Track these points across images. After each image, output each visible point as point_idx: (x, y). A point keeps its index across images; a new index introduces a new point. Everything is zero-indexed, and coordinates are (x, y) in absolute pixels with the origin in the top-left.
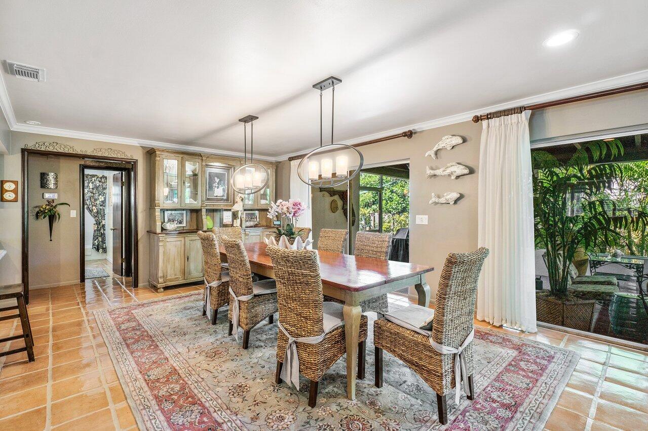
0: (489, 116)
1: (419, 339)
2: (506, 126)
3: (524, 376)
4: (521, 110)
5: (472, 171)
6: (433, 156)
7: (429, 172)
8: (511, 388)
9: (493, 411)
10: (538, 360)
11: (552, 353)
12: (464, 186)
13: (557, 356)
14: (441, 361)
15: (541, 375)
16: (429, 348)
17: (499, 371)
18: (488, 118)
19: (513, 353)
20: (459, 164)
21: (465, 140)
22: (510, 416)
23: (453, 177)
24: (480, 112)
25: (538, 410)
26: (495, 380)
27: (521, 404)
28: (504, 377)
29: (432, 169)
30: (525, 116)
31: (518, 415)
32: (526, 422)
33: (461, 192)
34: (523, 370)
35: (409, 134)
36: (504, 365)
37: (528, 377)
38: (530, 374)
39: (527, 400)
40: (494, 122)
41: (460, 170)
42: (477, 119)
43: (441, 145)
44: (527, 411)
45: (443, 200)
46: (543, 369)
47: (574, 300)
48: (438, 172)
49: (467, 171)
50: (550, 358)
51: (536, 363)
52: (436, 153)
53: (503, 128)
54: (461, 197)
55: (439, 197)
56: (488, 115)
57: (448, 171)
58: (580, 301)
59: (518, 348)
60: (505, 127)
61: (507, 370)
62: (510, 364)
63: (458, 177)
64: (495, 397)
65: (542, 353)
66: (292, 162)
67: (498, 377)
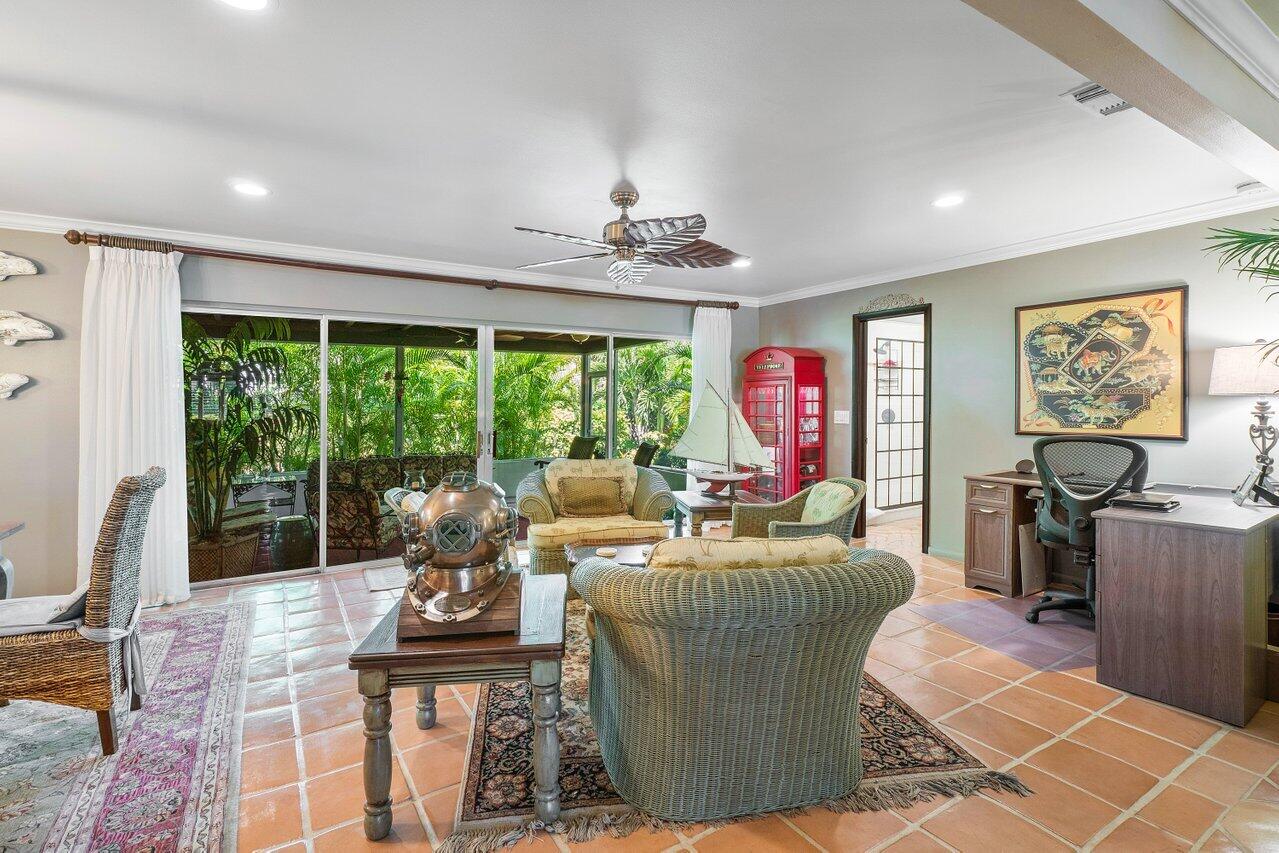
0: (104, 240)
1: (54, 639)
2: (139, 267)
3: (199, 650)
4: (166, 247)
5: (60, 334)
8: (189, 669)
9: (179, 701)
10: (209, 627)
11: (223, 612)
12: (44, 362)
13: (231, 612)
14: (107, 655)
15: (221, 640)
16: (80, 646)
17: (161, 660)
18: (101, 243)
19: (173, 633)
20: (24, 315)
21: (42, 271)
22: (204, 694)
23: (8, 342)
24: (82, 228)
25: (235, 671)
26: (162, 672)
27: (210, 679)
28: (174, 664)
30: (173, 259)
31: (213, 688)
32: (226, 689)
33: (31, 375)
34: (195, 645)
36: (165, 652)
37: (205, 649)
38: (207, 645)
39: (217, 670)
40: (115, 254)
41: (29, 329)
42: (76, 238)
44: (222, 679)
46: (221, 633)
47: (233, 540)
49: (49, 333)
50: (224, 619)
51: (208, 631)
53: (133, 269)
54: (31, 382)
56: (101, 237)
58: (241, 539)
59: (175, 625)
60: (137, 267)
61: (171, 654)
62: (173, 647)
64: (174, 688)
65: (210, 619)
67: (164, 666)
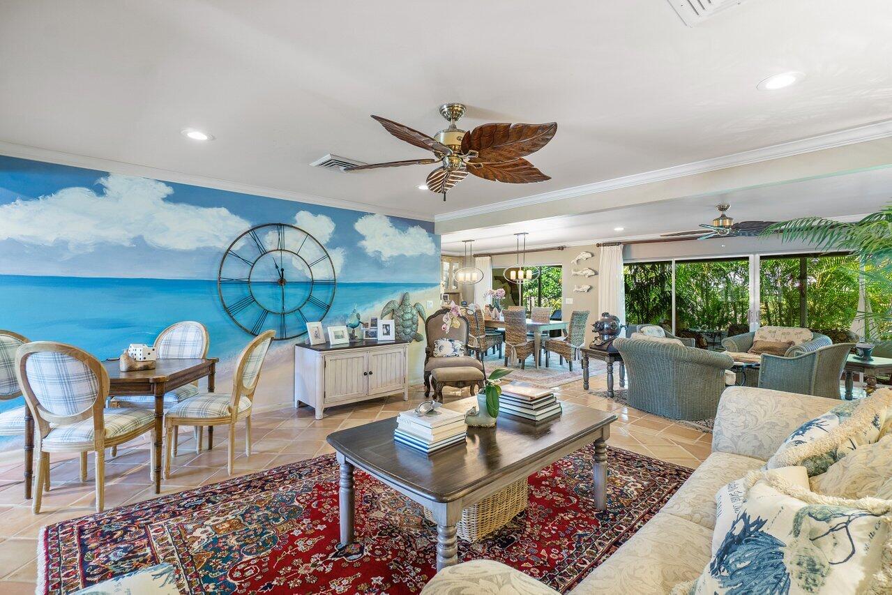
2: (612, 251)
4: (619, 243)
5: (596, 273)
6: (575, 263)
7: (573, 273)
12: (592, 282)
16: (566, 346)
18: (604, 246)
20: (589, 269)
21: (593, 255)
23: (587, 276)
24: (600, 241)
29: (575, 270)
30: (620, 248)
35: (562, 248)
40: (607, 248)
41: (590, 273)
42: (598, 245)
43: (579, 257)
45: (580, 290)
48: (578, 273)
49: (593, 273)
52: (578, 261)
54: (591, 288)
55: (579, 288)
56: (603, 244)
57: (584, 272)
63: (589, 276)
66: (477, 259)
